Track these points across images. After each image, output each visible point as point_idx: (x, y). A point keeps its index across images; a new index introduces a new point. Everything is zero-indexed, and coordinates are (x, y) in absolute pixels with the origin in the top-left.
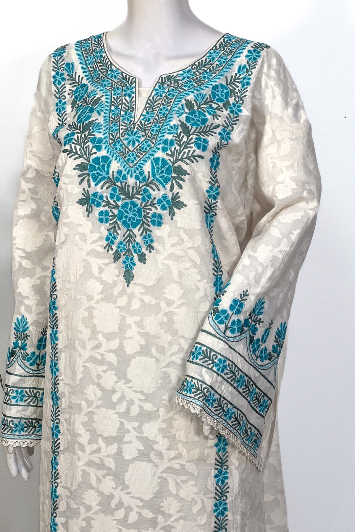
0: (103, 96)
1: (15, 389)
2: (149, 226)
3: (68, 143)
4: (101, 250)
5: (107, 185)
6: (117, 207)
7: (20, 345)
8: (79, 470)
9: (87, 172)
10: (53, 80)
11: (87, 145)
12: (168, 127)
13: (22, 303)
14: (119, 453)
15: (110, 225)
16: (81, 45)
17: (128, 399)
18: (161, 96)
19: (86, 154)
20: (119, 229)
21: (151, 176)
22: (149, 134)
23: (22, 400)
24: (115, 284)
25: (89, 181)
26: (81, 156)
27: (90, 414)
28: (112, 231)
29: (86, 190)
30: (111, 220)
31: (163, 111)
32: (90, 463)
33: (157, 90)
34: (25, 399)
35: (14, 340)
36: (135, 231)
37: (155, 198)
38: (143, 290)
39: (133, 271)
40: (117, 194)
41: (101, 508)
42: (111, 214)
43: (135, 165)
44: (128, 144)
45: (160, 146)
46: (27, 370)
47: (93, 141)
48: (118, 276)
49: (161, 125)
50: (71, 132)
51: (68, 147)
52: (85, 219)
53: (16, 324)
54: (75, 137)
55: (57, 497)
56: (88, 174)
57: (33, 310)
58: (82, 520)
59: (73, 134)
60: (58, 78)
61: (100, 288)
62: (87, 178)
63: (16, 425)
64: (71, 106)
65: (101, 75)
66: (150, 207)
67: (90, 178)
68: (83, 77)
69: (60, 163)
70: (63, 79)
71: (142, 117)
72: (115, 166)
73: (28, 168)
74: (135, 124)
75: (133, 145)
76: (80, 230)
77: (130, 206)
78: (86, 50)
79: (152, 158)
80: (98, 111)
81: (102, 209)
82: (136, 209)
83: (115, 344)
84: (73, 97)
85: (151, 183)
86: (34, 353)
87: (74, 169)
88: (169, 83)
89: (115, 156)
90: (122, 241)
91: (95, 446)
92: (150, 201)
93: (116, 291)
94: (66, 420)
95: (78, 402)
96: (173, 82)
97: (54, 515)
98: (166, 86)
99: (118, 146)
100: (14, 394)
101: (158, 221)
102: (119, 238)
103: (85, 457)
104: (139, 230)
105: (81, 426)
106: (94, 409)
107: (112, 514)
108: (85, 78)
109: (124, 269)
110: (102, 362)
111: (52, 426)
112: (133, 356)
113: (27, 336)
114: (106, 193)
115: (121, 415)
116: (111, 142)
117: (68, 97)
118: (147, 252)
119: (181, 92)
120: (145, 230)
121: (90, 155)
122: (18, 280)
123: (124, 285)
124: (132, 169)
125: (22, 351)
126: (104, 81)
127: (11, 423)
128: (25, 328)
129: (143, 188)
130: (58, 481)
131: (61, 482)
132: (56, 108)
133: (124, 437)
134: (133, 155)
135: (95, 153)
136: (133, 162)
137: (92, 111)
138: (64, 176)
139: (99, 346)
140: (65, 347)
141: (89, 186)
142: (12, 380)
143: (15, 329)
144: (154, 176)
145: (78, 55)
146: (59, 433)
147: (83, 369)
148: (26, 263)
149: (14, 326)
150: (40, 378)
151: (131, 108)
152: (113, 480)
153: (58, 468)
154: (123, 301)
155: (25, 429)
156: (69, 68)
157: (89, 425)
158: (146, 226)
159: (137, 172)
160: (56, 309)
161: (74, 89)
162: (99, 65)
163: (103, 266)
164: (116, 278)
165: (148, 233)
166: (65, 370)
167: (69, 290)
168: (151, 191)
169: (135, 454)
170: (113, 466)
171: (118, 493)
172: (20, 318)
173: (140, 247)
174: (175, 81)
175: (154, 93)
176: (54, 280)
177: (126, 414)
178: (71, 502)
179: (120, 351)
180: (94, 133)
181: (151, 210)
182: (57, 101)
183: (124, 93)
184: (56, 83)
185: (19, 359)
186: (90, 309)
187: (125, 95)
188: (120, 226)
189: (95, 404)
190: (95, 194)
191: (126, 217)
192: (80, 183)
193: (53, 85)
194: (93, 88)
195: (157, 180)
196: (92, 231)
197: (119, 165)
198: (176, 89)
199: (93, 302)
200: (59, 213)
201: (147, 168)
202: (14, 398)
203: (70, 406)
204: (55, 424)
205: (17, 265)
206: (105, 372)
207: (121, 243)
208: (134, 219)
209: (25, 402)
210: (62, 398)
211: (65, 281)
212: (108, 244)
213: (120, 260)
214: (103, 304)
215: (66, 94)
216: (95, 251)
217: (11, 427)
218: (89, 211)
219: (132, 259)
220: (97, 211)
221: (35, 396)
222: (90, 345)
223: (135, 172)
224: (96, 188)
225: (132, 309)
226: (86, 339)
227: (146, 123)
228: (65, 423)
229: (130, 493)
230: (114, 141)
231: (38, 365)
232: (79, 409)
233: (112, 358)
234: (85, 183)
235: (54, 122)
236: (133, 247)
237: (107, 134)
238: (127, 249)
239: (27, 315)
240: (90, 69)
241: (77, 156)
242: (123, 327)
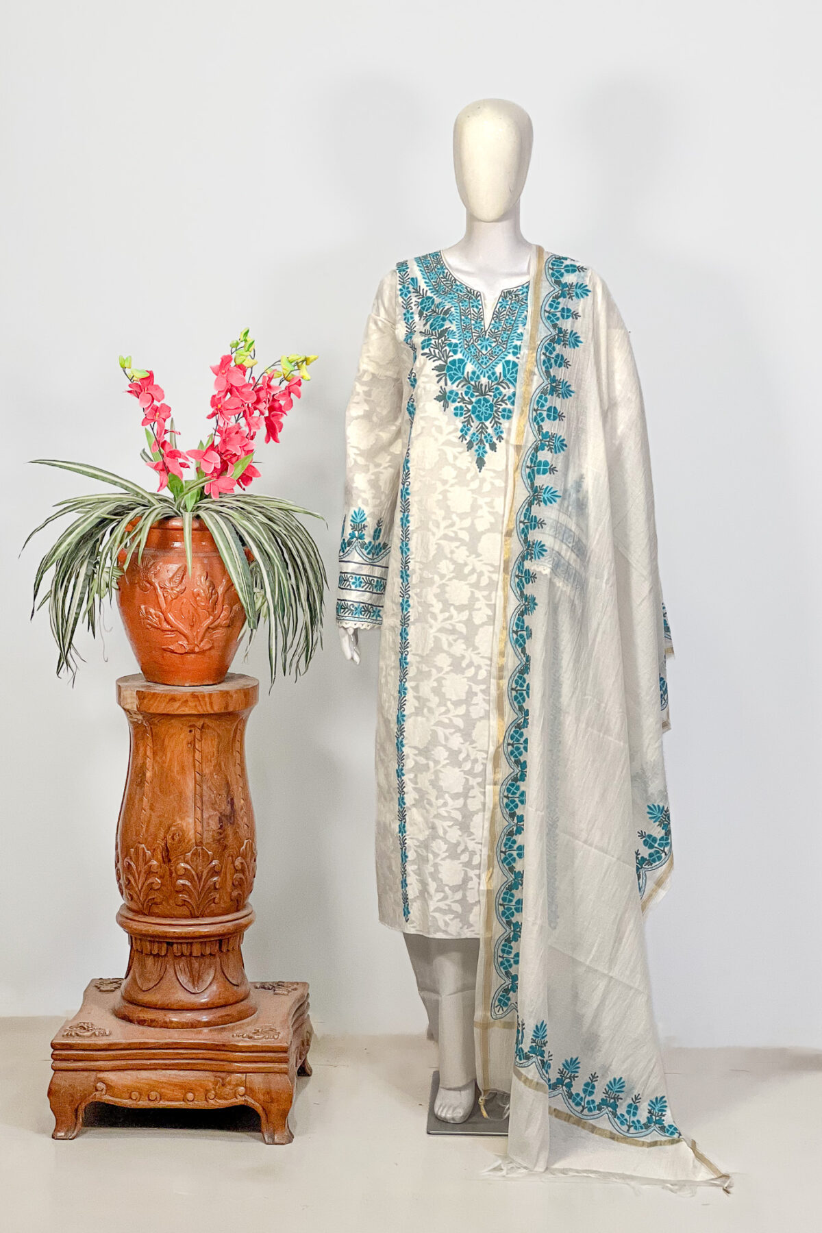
0: (451, 307)
1: (354, 576)
2: (499, 419)
3: (427, 347)
4: (456, 440)
5: (462, 384)
6: (471, 403)
7: (357, 535)
8: (431, 636)
9: (445, 372)
10: (399, 293)
11: (444, 349)
12: (516, 334)
13: (359, 497)
14: (470, 620)
15: (464, 418)
16: (421, 261)
17: (478, 571)
18: (506, 308)
19: (444, 357)
20: (473, 422)
21: (502, 375)
22: (500, 340)
23: (360, 586)
24: (468, 470)
25: (446, 380)
26: (440, 359)
27: (442, 587)
28: (466, 423)
29: (443, 388)
30: (465, 414)
31: (509, 321)
32: (441, 630)
33: (501, 302)
34: (362, 585)
35: (351, 531)
36: (487, 423)
37: (505, 395)
38: (493, 475)
39: (485, 459)
40: (471, 392)
41: (452, 668)
42: (465, 409)
43: (487, 367)
44: (482, 348)
45: (511, 351)
46: (365, 558)
47: (450, 345)
48: (471, 462)
49: (509, 332)
50: (427, 338)
51: (426, 350)
52: (441, 413)
53: (353, 516)
54: (433, 342)
55: (407, 664)
56: (445, 374)
57: (369, 501)
58: (434, 681)
59: (430, 340)
60: (405, 291)
61: (454, 473)
62: (444, 378)
63: (356, 609)
64: (418, 315)
65: (447, 289)
66: (500, 403)
67: (448, 378)
68: (427, 291)
69: (418, 364)
70: (409, 292)
71: (491, 326)
72: (469, 368)
73: (365, 372)
74: (486, 332)
75: (486, 350)
76: (436, 423)
77: (482, 402)
78: (427, 267)
79: (503, 360)
80: (449, 320)
81: (457, 404)
82: (488, 404)
83: (467, 523)
84: (419, 308)
85: (502, 382)
86: (370, 543)
87: (433, 369)
88: (510, 297)
89: (470, 358)
90: (475, 432)
91: (447, 614)
92: (501, 398)
93: (469, 476)
94: (416, 594)
95: (430, 576)
96: (514, 296)
97: (404, 680)
98: (508, 299)
99: (472, 350)
100: (353, 580)
101: (508, 415)
102: (473, 430)
103: (437, 625)
104: (491, 423)
105: (433, 597)
106: (447, 581)
107: (463, 673)
108: (429, 292)
109: (476, 457)
110: (456, 538)
111: (401, 601)
112: (483, 533)
113: (365, 526)
114: (461, 391)
115: (471, 585)
116: (466, 346)
117: (414, 308)
118: (497, 442)
119: (522, 305)
120: (496, 422)
121: (448, 357)
122: (354, 475)
123: (476, 470)
124: (485, 370)
125: (359, 540)
126: (450, 294)
127: (351, 607)
128: (362, 519)
129: (495, 387)
130: (408, 649)
131: (411, 651)
132: (404, 317)
133: (474, 605)
134: (486, 358)
135: (452, 356)
136: (486, 364)
137: (444, 320)
138: (423, 376)
139: (452, 525)
140: (417, 528)
141: (446, 385)
142: (350, 568)
143: (352, 521)
144: (505, 376)
145: (421, 270)
146: (409, 606)
147: (436, 546)
148: (361, 461)
149: (351, 518)
150: (374, 567)
151: (480, 318)
152: (463, 643)
153: (408, 637)
154: (474, 485)
155: (363, 613)
156: (413, 282)
157: (441, 596)
158: (497, 419)
159: (490, 372)
160: (408, 494)
161: (420, 300)
162: (443, 280)
163: (457, 454)
164: (469, 465)
165: (499, 425)
166: (417, 549)
167: (424, 476)
168: (502, 389)
169: (485, 619)
170: (464, 630)
171: (469, 654)
172: (357, 511)
173: (491, 437)
174: (516, 295)
175: (499, 305)
176: (408, 468)
177: (476, 585)
178: (422, 667)
179: (472, 529)
180: (450, 339)
181: (501, 405)
182: (405, 311)
183: (471, 305)
184: (403, 296)
185: (357, 548)
186: (444, 493)
187: (473, 306)
188: (474, 419)
189: (447, 577)
190: (451, 392)
191: (479, 411)
192: (438, 382)
193: (400, 297)
194: (440, 300)
195: (508, 379)
196: (448, 423)
197: (473, 366)
198: (518, 302)
199: (448, 485)
200: (415, 409)
201: (499, 369)
202: (354, 583)
203: (422, 580)
204: (405, 600)
205: (353, 463)
206: (457, 547)
207: (474, 434)
208: (486, 413)
209: (363, 587)
210: (413, 574)
211: (420, 469)
212: (462, 435)
213: (473, 449)
214: (457, 488)
215: (412, 305)
216: (449, 440)
217: (352, 610)
218: (446, 406)
219: (484, 448)
220: (452, 406)
221: (370, 584)
222: (443, 524)
223: (488, 372)
224: (452, 387)
225: (483, 491)
226: (440, 519)
227: (496, 331)
228: (415, 597)
229: (479, 653)
230: (469, 346)
231: (373, 554)
232: (432, 582)
233: (465, 536)
234: (442, 383)
235: (401, 331)
236: (485, 437)
237: (462, 340)
238: (479, 439)
239: (363, 507)
240: (434, 284)
241: (436, 358)
242: (475, 508)
